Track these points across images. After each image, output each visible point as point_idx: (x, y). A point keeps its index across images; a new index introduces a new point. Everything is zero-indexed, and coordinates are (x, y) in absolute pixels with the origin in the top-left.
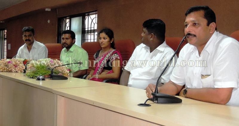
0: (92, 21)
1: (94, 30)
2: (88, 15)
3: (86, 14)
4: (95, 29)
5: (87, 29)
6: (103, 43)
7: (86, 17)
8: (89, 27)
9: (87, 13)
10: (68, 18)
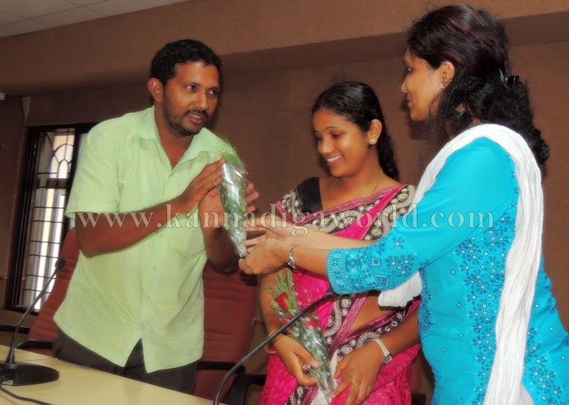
10: (68, 133)
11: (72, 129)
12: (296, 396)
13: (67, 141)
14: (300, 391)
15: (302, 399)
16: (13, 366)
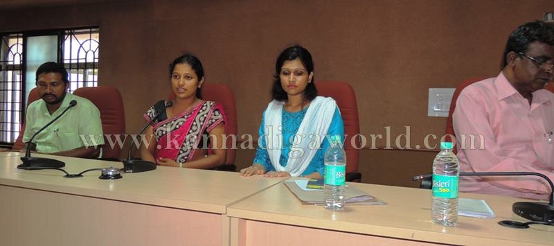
0: (81, 46)
1: (86, 63)
2: (71, 34)
3: (66, 32)
4: (88, 61)
5: (66, 62)
6: (185, 87)
7: (66, 36)
8: (74, 56)
9: (68, 29)
10: (18, 37)
11: (21, 35)
13: (18, 42)
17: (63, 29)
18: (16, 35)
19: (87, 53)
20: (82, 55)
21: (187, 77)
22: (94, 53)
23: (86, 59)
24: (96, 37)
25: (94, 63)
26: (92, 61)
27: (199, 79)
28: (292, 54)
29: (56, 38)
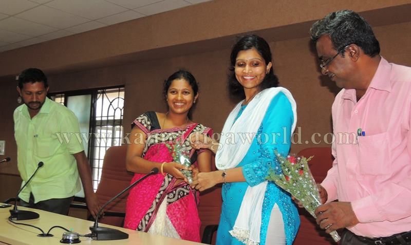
0: (111, 104)
1: (114, 121)
2: (103, 93)
3: (99, 91)
4: (115, 119)
5: (98, 119)
7: (99, 95)
8: (105, 114)
9: (100, 89)
10: (61, 97)
11: (63, 94)
12: (145, 220)
13: (61, 100)
14: (147, 217)
15: (148, 221)
16: (17, 211)
17: (96, 88)
18: (60, 95)
19: (115, 110)
20: (111, 113)
21: (184, 92)
22: (121, 110)
23: (114, 116)
24: (122, 94)
25: (121, 120)
26: (119, 118)
27: (195, 94)
28: (247, 43)
29: (90, 97)
